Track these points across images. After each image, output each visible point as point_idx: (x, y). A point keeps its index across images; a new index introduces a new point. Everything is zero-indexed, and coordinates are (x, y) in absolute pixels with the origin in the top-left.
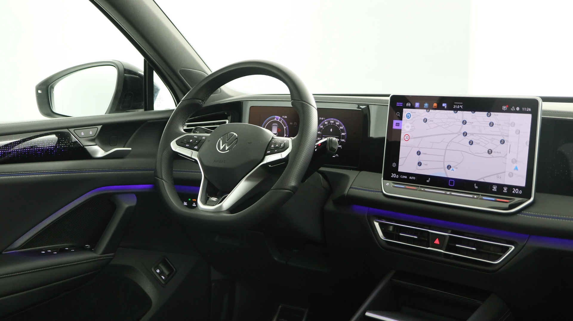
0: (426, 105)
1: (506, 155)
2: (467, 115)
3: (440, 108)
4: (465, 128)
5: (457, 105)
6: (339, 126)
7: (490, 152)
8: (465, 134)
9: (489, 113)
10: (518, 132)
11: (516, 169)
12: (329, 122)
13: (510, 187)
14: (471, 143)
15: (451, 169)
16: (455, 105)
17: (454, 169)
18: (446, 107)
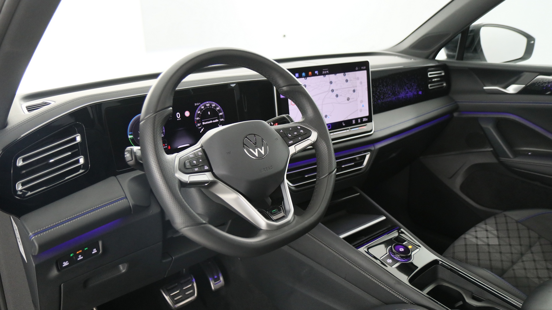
0: (304, 74)
1: (357, 99)
2: (332, 77)
3: (314, 75)
4: (333, 87)
5: (325, 71)
6: (216, 107)
7: (348, 99)
8: (333, 91)
9: (345, 74)
10: (361, 83)
11: (363, 106)
12: (205, 106)
13: (361, 118)
14: (337, 96)
15: (328, 117)
16: (324, 71)
17: (330, 117)
18: (317, 74)
